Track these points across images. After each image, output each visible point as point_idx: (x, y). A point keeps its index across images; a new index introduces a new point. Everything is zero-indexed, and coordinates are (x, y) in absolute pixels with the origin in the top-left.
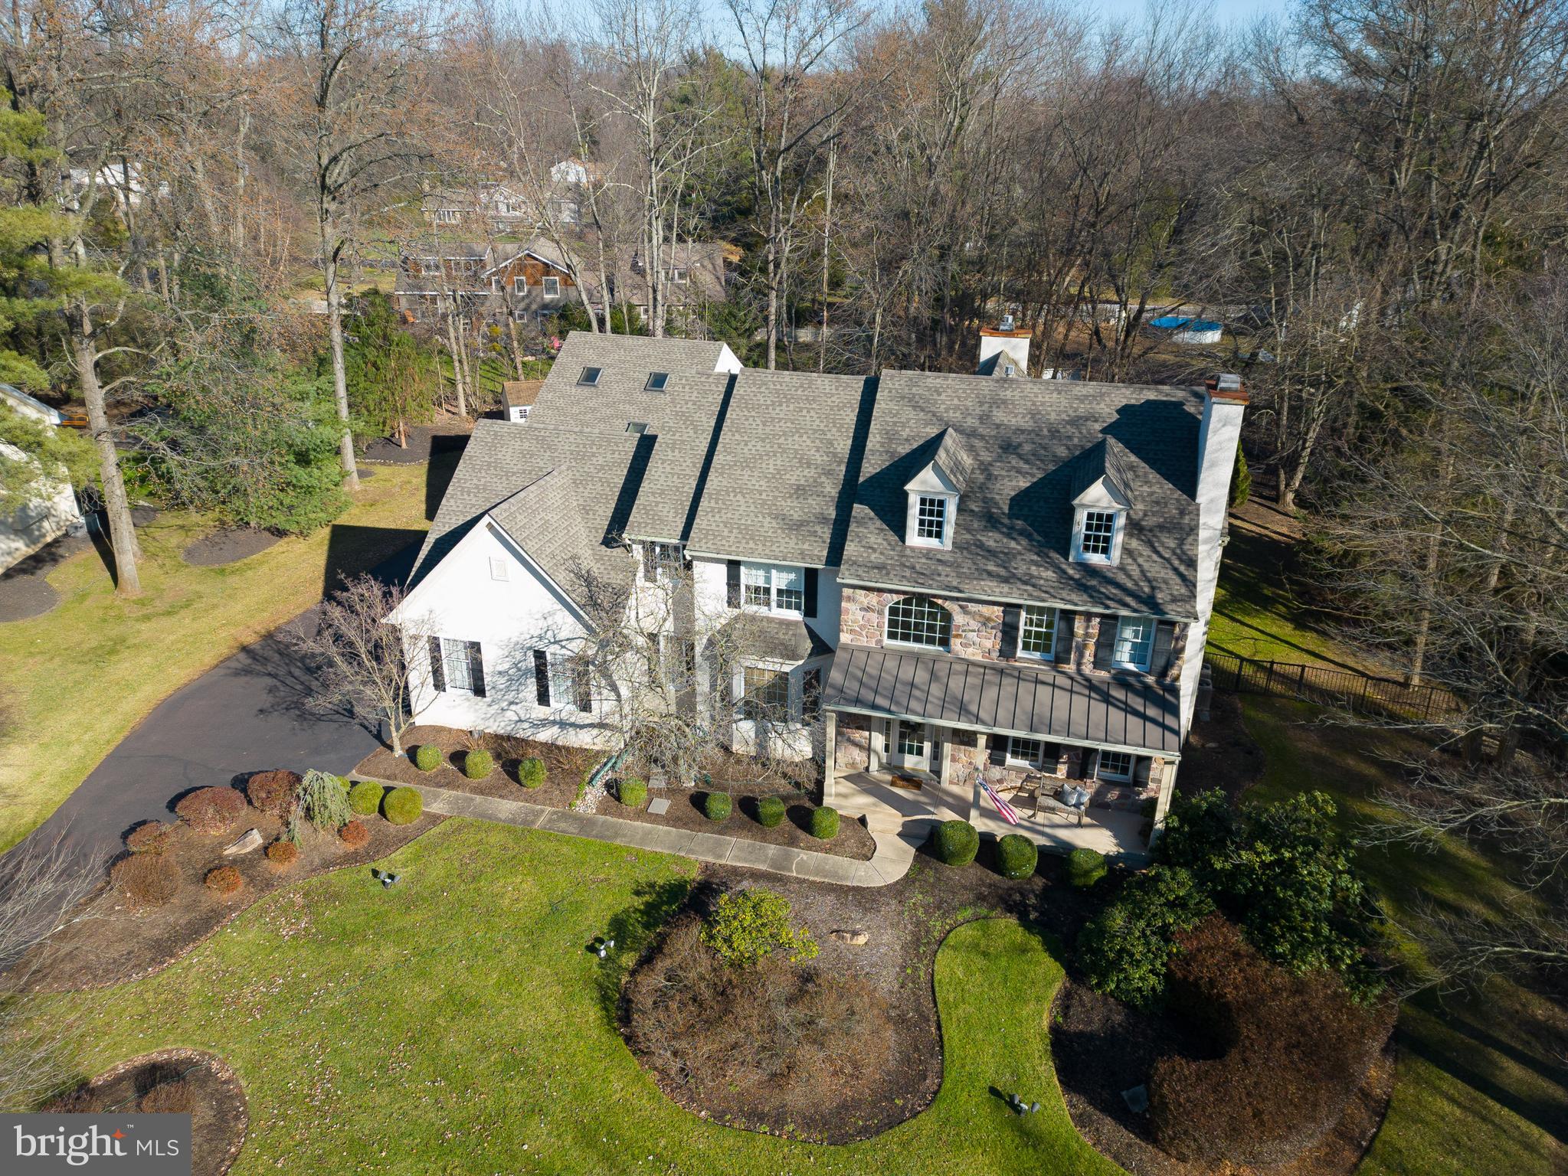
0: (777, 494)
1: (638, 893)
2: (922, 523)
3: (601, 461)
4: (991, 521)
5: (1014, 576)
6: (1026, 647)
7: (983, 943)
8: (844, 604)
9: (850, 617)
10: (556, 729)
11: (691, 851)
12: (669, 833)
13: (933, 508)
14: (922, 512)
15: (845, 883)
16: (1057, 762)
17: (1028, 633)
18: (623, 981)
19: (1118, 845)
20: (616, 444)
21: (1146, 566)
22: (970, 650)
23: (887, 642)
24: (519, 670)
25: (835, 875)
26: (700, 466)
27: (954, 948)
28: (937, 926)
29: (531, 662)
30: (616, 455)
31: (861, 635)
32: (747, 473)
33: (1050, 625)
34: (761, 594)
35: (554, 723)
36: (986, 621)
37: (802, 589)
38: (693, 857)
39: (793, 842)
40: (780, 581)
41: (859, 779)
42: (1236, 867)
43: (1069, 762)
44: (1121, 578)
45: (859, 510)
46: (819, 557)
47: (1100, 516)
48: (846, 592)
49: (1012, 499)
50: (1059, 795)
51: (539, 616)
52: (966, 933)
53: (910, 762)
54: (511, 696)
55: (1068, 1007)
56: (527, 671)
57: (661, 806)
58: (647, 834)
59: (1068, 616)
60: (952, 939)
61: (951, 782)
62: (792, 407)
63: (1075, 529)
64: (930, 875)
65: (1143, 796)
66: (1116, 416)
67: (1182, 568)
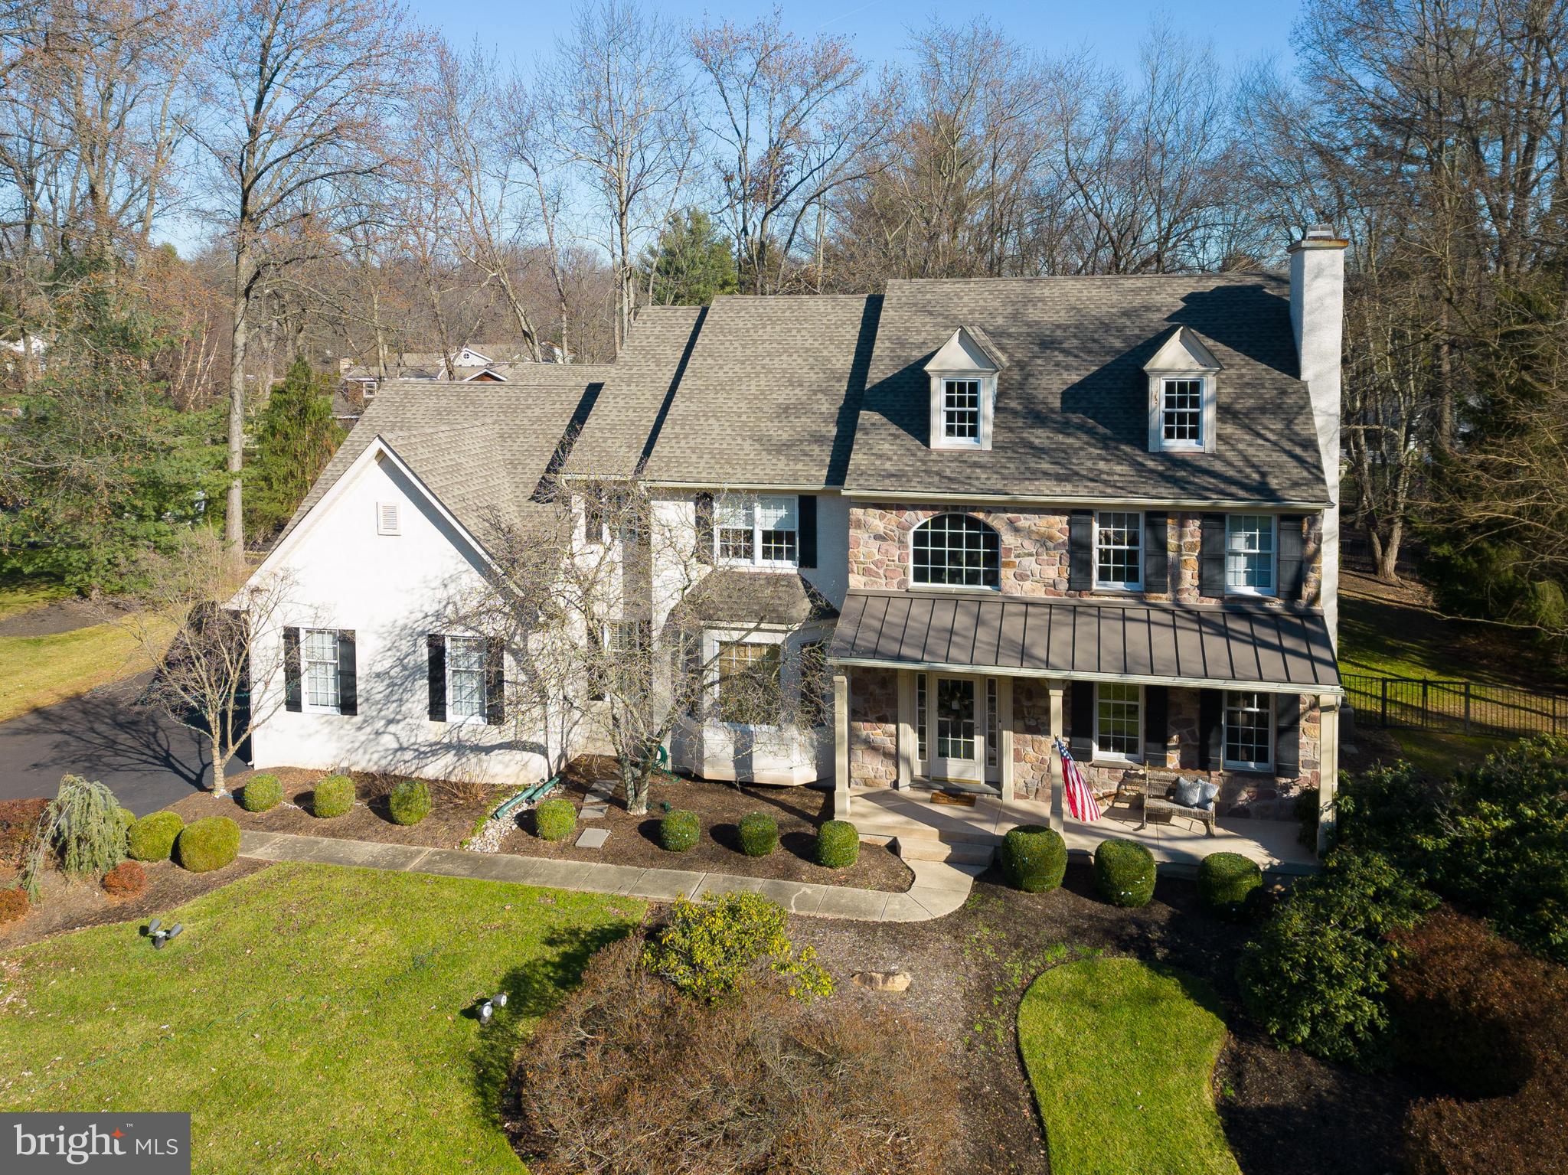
0: (760, 415)
1: (551, 942)
2: (950, 417)
3: (537, 412)
4: (1037, 417)
5: (1077, 474)
6: (1104, 575)
7: (1090, 991)
8: (852, 532)
9: (862, 549)
10: (450, 758)
11: (639, 890)
12: (606, 870)
13: (963, 393)
14: (950, 402)
15: (870, 919)
16: (1165, 748)
17: (1104, 555)
18: (516, 1056)
19: (1272, 854)
20: (559, 395)
21: (1251, 451)
22: (1028, 585)
23: (912, 584)
24: (405, 668)
25: (856, 909)
26: (662, 398)
27: (1045, 998)
28: (1017, 971)
29: (424, 653)
30: (558, 406)
31: (877, 575)
32: (721, 396)
33: (1133, 541)
34: (741, 543)
35: (448, 747)
36: (1044, 541)
37: (796, 529)
38: (639, 896)
39: (789, 874)
40: (767, 518)
41: (887, 799)
42: (1456, 843)
43: (1182, 746)
44: (1219, 466)
45: (866, 417)
46: (816, 477)
47: (1182, 387)
48: (857, 513)
49: (1064, 393)
50: (1174, 792)
51: (437, 583)
52: (1063, 978)
53: (955, 768)
54: (389, 711)
55: (1240, 1075)
56: (418, 668)
57: (596, 838)
58: (571, 873)
59: (1156, 518)
60: (1040, 987)
61: (1018, 796)
62: (778, 328)
63: (1152, 404)
64: (997, 905)
65: (1295, 792)
66: (1182, 305)
67: (1298, 451)
